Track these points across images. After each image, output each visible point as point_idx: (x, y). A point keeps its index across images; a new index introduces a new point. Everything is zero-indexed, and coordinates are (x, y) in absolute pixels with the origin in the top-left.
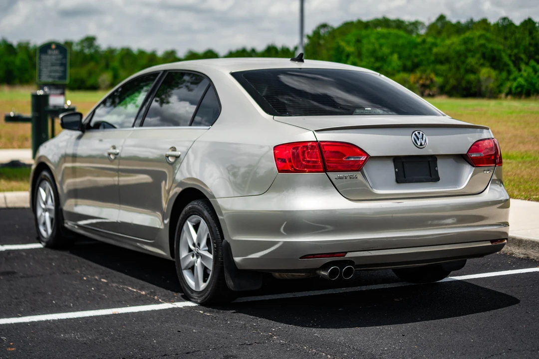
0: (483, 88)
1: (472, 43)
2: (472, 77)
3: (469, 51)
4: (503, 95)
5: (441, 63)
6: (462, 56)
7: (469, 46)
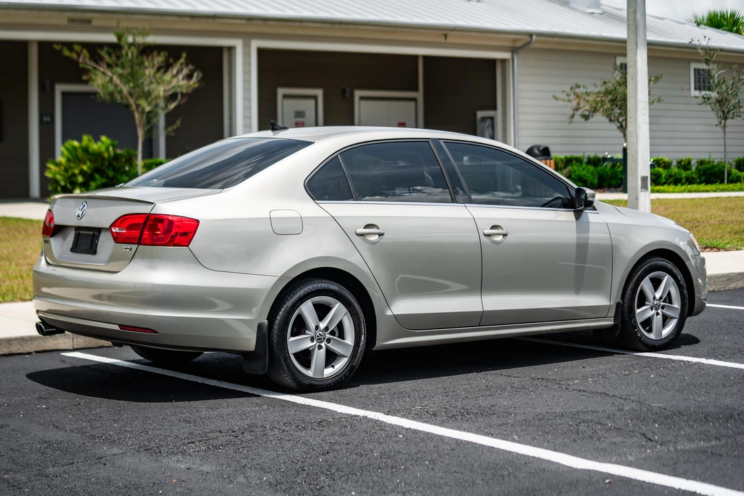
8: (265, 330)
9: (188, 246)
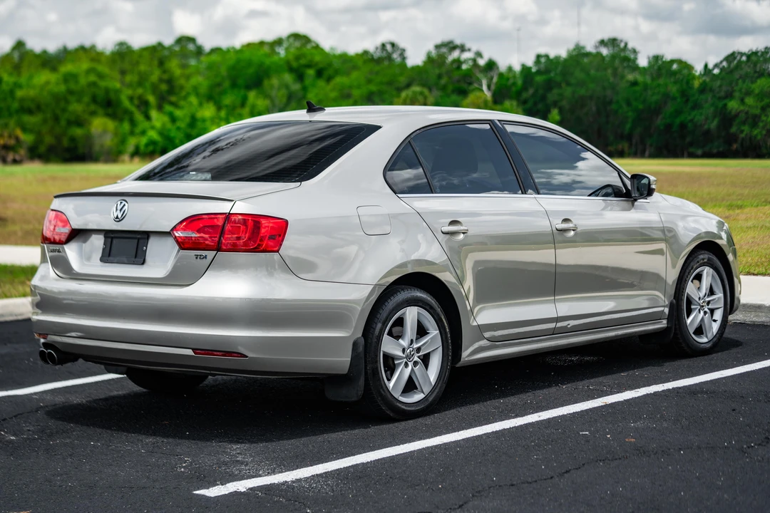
0: (97, 148)
1: (77, 82)
2: (78, 132)
3: (71, 92)
4: (126, 157)
5: (30, 112)
6: (61, 100)
7: (72, 86)
8: (361, 349)
9: (278, 251)
